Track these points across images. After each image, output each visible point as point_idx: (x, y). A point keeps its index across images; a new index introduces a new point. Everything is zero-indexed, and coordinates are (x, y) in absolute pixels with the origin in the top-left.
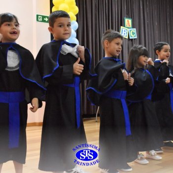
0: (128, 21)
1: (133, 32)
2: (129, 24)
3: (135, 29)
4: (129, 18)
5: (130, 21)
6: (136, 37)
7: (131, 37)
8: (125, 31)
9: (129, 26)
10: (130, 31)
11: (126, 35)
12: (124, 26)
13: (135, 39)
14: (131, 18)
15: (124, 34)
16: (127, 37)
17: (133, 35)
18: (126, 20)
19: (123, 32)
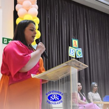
0: (75, 41)
1: (79, 52)
2: (76, 44)
3: (81, 49)
4: (76, 39)
5: (77, 41)
6: (82, 57)
7: (78, 56)
8: (72, 51)
9: (76, 46)
10: (77, 50)
11: (73, 55)
12: (72, 47)
13: (81, 58)
14: (78, 39)
15: (72, 53)
16: (74, 57)
17: (79, 54)
18: (73, 41)
19: (71, 52)
